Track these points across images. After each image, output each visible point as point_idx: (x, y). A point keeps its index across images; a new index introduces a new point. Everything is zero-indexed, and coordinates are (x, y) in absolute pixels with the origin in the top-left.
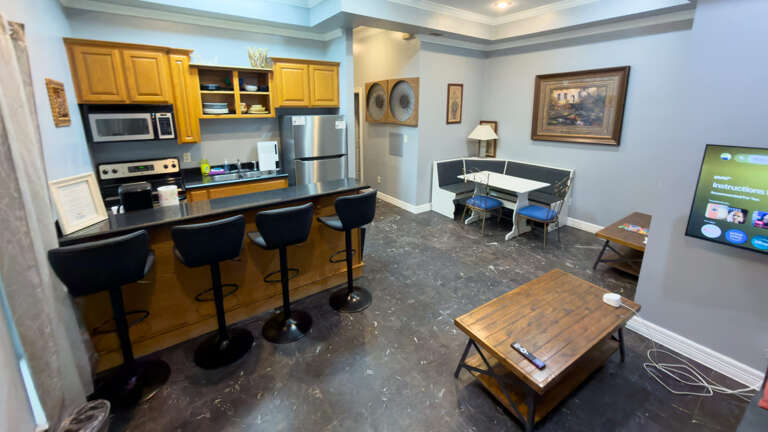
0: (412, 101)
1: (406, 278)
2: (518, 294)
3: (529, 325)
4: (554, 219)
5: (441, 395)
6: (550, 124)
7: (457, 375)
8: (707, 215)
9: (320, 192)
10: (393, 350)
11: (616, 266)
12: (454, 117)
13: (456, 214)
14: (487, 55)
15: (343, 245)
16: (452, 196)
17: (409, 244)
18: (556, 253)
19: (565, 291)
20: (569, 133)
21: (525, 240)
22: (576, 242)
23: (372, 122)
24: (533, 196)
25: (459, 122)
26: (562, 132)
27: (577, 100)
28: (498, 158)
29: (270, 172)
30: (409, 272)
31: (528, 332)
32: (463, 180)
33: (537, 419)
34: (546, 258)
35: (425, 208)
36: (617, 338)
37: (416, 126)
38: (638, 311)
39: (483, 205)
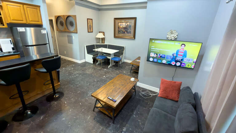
0: (74, 24)
1: (77, 85)
2: (110, 83)
3: (112, 91)
4: (121, 60)
5: (89, 118)
6: (118, 33)
7: (94, 111)
8: (151, 56)
9: (38, 58)
10: (72, 109)
11: (135, 71)
12: (90, 30)
13: (93, 62)
14: (99, 10)
15: (49, 78)
16: (92, 56)
17: (77, 74)
18: (122, 70)
19: (122, 80)
20: (123, 36)
21: (114, 67)
22: (126, 66)
23: (59, 31)
24: (115, 54)
25: (92, 32)
26: (122, 35)
27: (125, 26)
28: (105, 44)
29: (9, 52)
30: (78, 83)
31: (112, 93)
32: (94, 51)
33: (115, 115)
34: (119, 71)
35: (83, 61)
36: (134, 88)
37: (77, 33)
38: (138, 81)
39: (101, 58)
